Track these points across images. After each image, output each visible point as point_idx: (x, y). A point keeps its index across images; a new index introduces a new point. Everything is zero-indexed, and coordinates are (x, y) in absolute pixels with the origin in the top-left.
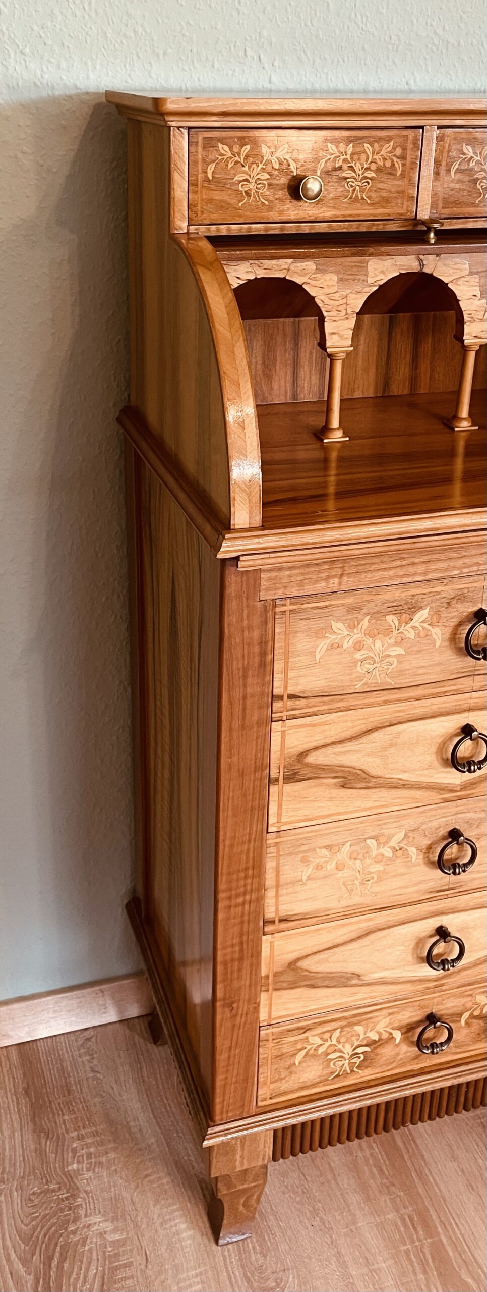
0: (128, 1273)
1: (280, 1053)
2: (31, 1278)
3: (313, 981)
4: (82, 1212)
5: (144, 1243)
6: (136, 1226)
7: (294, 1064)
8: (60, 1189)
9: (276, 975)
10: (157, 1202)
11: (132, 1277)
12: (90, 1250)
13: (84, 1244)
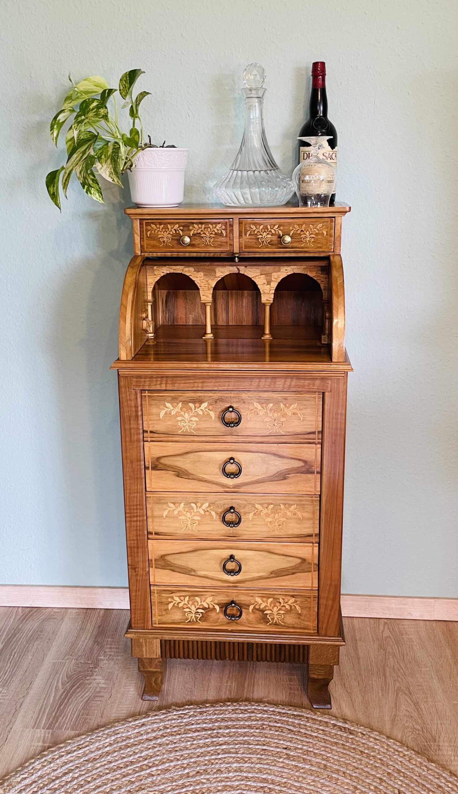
0: (100, 699)
1: (161, 601)
2: (62, 691)
3: (173, 568)
4: (95, 674)
5: (113, 691)
6: (114, 684)
7: (168, 609)
8: (92, 663)
9: (156, 560)
10: (127, 678)
11: (101, 701)
12: (91, 688)
13: (89, 685)
